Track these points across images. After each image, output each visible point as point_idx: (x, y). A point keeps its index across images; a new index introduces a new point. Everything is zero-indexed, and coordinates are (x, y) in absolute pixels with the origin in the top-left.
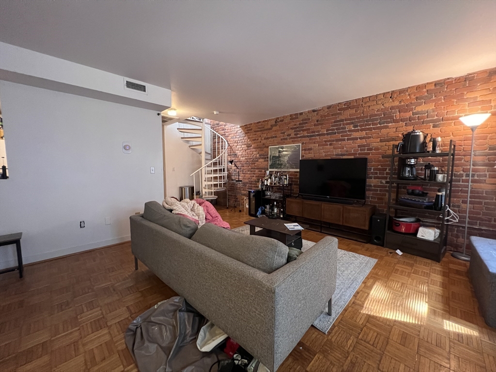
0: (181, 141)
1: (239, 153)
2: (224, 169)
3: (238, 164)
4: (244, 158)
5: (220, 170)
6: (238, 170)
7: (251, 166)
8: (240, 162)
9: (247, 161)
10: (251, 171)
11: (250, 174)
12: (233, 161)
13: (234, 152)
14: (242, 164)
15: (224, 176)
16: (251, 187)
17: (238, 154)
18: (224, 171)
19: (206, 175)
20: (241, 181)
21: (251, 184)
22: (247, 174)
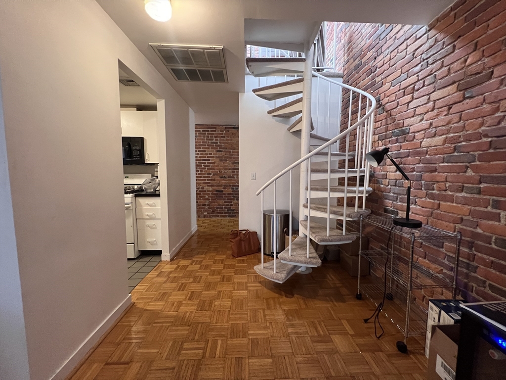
0: (270, 118)
1: (415, 124)
2: (362, 178)
3: (411, 163)
4: (439, 140)
5: (352, 181)
6: (406, 183)
7: (476, 169)
8: (418, 154)
9: (455, 149)
10: (479, 192)
11: (466, 201)
12: (386, 150)
13: (398, 126)
14: (429, 162)
15: (360, 198)
16: (472, 258)
17: (412, 129)
18: (362, 185)
19: (308, 192)
20: (417, 225)
21: (471, 245)
22: (451, 199)
